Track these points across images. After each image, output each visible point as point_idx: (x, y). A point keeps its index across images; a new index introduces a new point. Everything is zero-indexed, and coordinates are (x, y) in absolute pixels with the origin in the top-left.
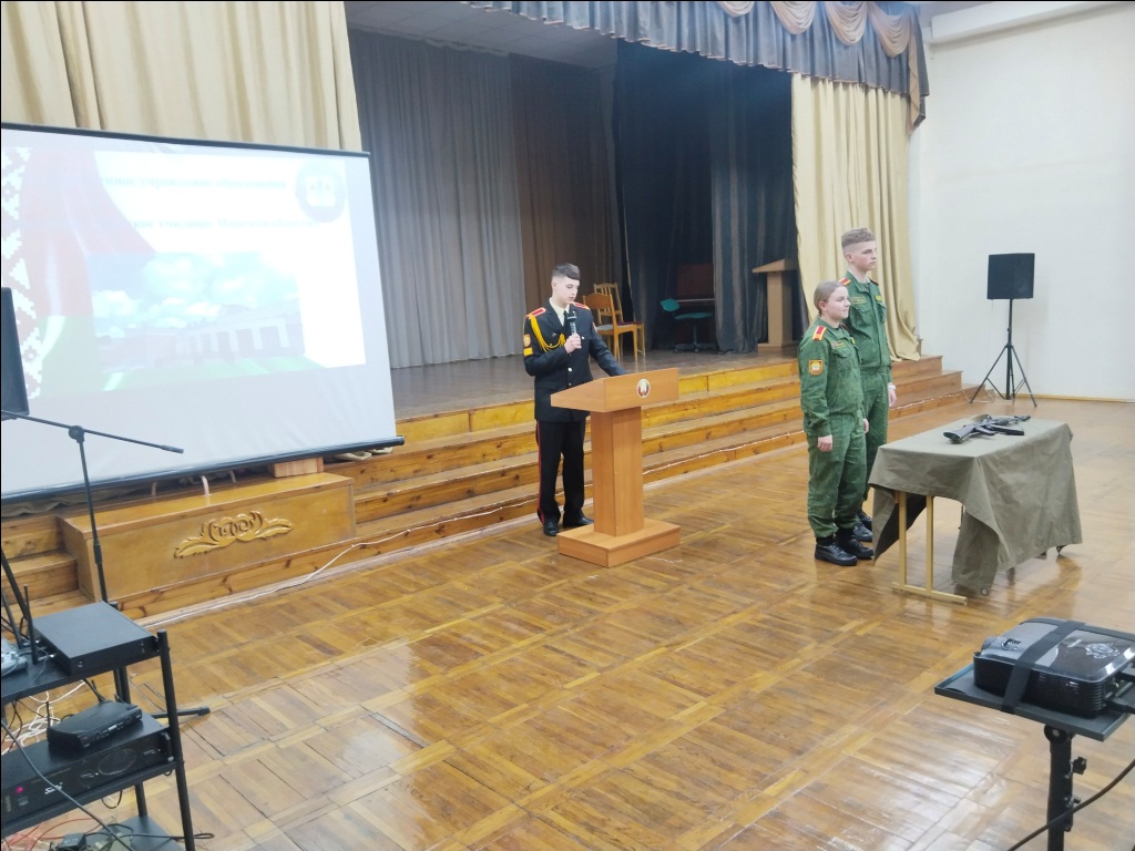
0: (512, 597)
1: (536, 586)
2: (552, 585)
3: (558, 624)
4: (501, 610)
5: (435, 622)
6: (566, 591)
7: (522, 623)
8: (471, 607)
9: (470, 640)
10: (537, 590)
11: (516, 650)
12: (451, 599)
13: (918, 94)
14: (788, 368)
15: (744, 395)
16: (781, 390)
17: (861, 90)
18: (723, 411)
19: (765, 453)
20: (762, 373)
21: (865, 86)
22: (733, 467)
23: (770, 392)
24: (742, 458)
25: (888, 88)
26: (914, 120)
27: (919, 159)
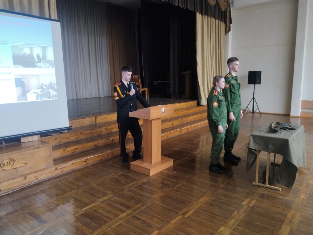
0: (116, 191)
1: (124, 185)
2: (130, 185)
3: (136, 204)
4: (113, 197)
5: (87, 205)
6: (136, 187)
7: (122, 204)
8: (100, 196)
9: (101, 214)
10: (125, 187)
11: (121, 219)
12: (91, 192)
13: (229, 23)
14: (193, 103)
15: (182, 112)
16: (192, 110)
17: (214, 20)
18: (176, 116)
19: (190, 130)
20: (186, 105)
21: (216, 19)
22: (181, 135)
23: (189, 111)
24: (184, 132)
25: (221, 20)
26: (227, 31)
27: (228, 42)
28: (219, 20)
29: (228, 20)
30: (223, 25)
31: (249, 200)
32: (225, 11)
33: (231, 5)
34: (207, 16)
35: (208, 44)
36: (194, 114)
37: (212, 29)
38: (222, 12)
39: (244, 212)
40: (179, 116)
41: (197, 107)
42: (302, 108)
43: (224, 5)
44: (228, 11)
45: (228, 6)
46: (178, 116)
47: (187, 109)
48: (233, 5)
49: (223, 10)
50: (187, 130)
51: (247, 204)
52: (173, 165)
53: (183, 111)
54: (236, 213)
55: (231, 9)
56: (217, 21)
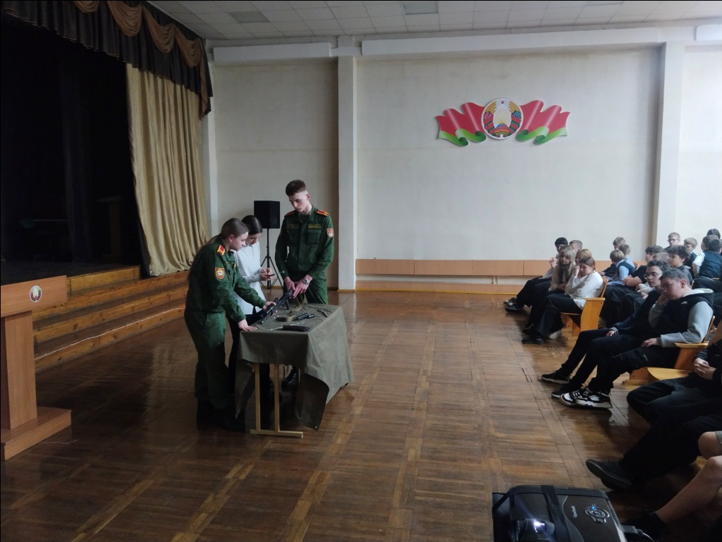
13: (206, 94)
14: (131, 272)
15: (101, 294)
16: (128, 289)
17: (172, 85)
18: (85, 306)
19: (121, 337)
20: (112, 276)
21: (175, 83)
22: (99, 351)
23: (120, 290)
24: (104, 342)
25: (188, 87)
26: (204, 110)
27: (208, 136)
28: (183, 87)
29: (203, 88)
30: (192, 98)
31: (240, 467)
32: (194, 67)
33: (208, 55)
34: (154, 73)
35: (159, 135)
36: (132, 298)
37: (167, 103)
38: (188, 68)
39: (228, 493)
40: (92, 304)
41: (141, 282)
42: (357, 274)
43: (194, 55)
44: (202, 68)
45: (202, 58)
46: (89, 305)
47: (112, 287)
48: (213, 56)
49: (192, 64)
50: (115, 337)
51: (234, 478)
52: (71, 425)
53: (102, 291)
54: (210, 499)
55: (210, 65)
56: (178, 87)
